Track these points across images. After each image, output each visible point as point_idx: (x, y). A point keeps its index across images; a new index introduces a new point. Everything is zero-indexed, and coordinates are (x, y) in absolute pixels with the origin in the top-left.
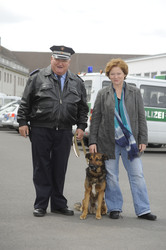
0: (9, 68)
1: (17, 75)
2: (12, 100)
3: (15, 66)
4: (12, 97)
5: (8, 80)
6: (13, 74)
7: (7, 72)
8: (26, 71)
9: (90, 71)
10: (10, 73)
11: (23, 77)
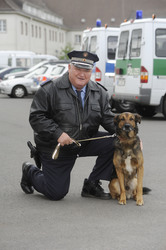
0: (37, 19)
1: (48, 28)
2: (43, 60)
3: (45, 16)
4: (43, 56)
5: (36, 34)
6: (43, 26)
7: (35, 24)
8: (59, 21)
9: (138, 17)
10: (38, 25)
11: (55, 30)
